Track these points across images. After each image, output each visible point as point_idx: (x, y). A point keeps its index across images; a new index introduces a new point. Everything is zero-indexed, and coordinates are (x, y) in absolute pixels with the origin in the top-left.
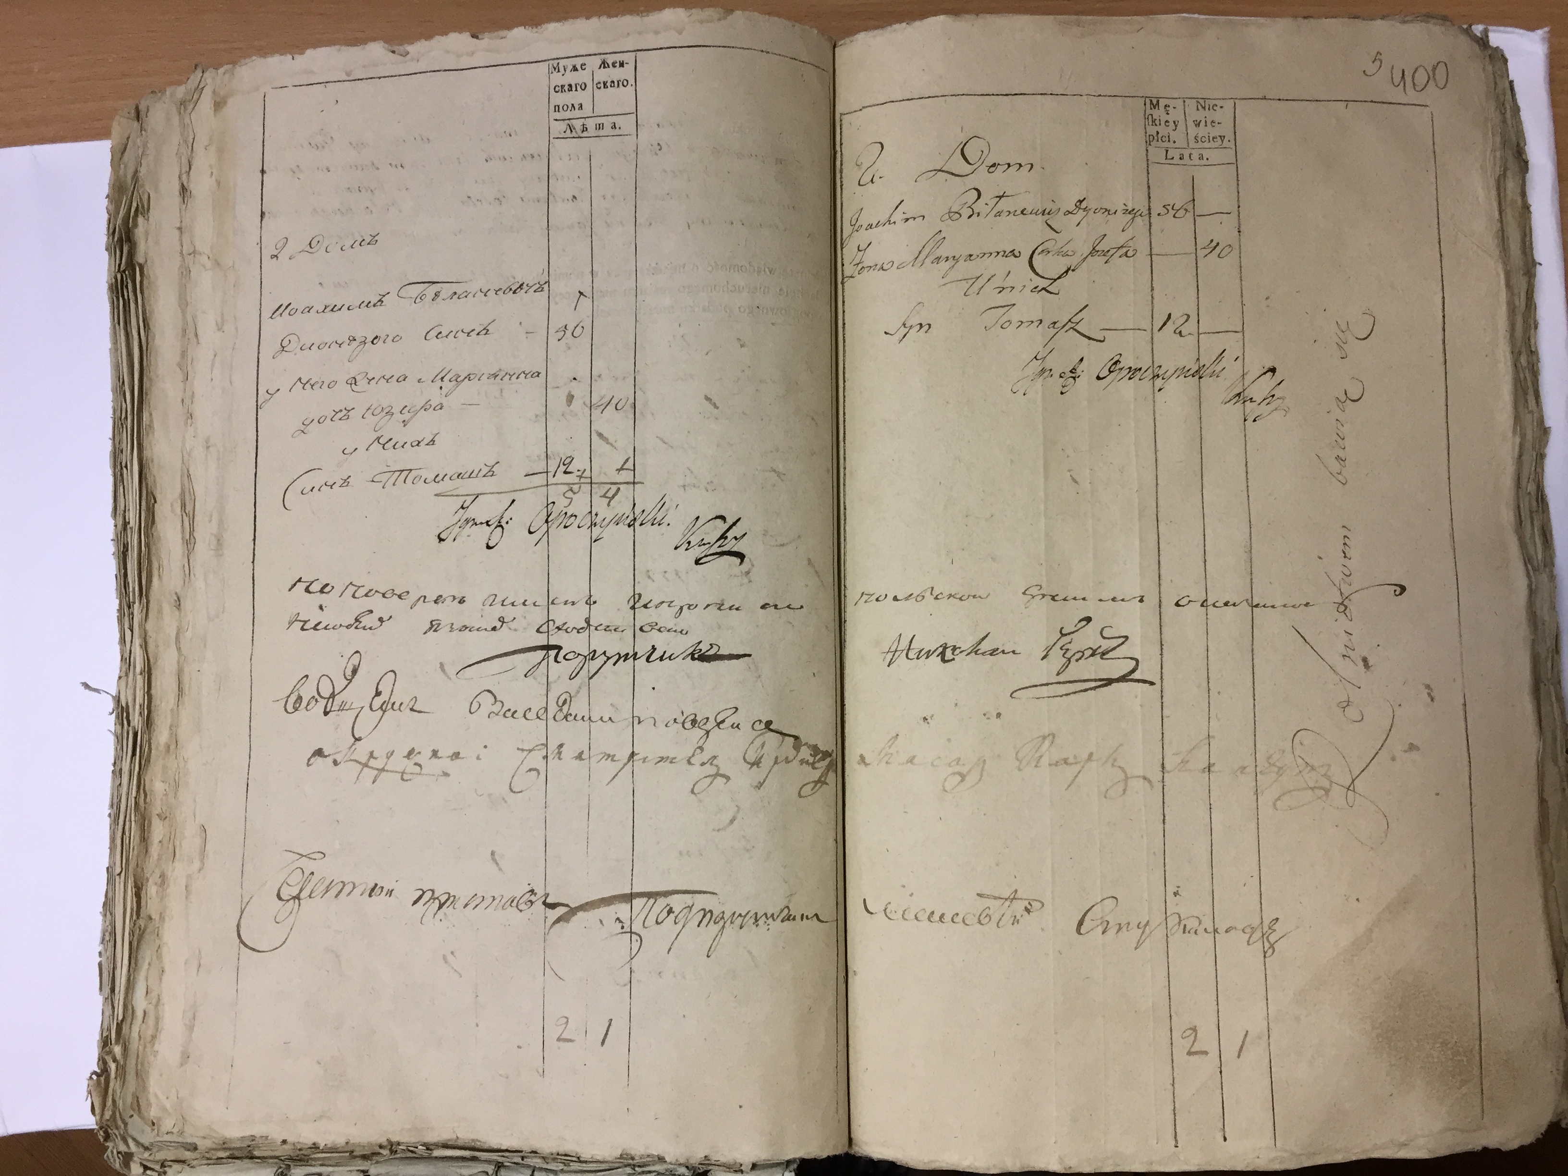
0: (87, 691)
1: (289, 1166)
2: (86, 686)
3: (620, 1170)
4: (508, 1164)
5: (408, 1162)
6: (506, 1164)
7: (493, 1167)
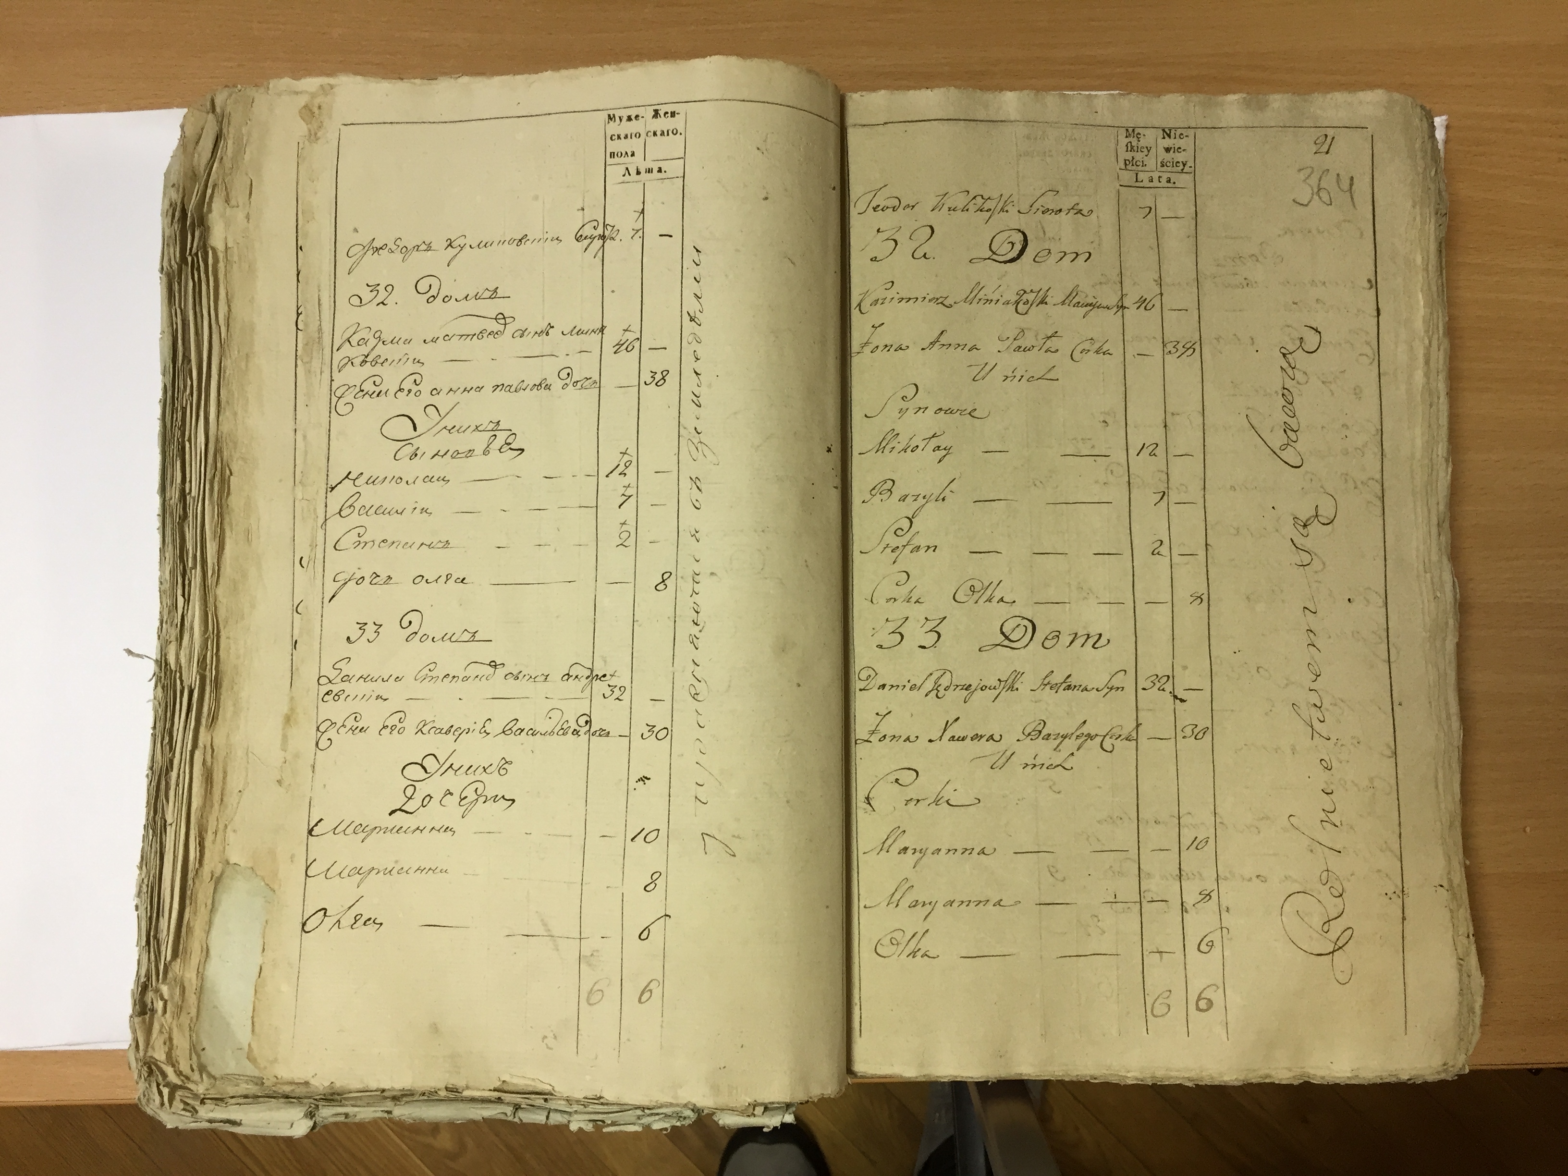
0: (130, 657)
1: (317, 1106)
2: (129, 652)
3: (631, 1112)
4: (525, 1106)
5: (432, 1104)
6: (522, 1106)
7: (512, 1109)
